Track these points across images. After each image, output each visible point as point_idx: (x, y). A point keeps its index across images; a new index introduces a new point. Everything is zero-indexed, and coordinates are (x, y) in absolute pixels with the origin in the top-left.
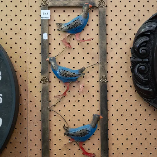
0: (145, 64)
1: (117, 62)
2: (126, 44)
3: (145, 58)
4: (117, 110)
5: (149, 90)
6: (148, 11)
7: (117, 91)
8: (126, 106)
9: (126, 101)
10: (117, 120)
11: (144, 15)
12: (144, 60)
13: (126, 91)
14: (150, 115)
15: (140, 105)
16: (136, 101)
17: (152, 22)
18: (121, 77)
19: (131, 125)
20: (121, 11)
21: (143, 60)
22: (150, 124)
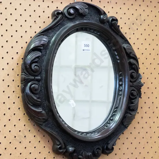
0: (37, 82)
1: (3, 80)
2: (12, 58)
3: (37, 76)
4: (5, 137)
5: (42, 111)
6: (35, 22)
7: (4, 114)
8: (15, 132)
9: (15, 126)
10: (5, 149)
11: (31, 27)
12: (36, 78)
13: (14, 114)
14: (39, 142)
15: (29, 131)
16: (25, 125)
17: (43, 35)
18: (9, 97)
19: (21, 154)
20: (6, 19)
21: (34, 78)
22: (40, 153)
